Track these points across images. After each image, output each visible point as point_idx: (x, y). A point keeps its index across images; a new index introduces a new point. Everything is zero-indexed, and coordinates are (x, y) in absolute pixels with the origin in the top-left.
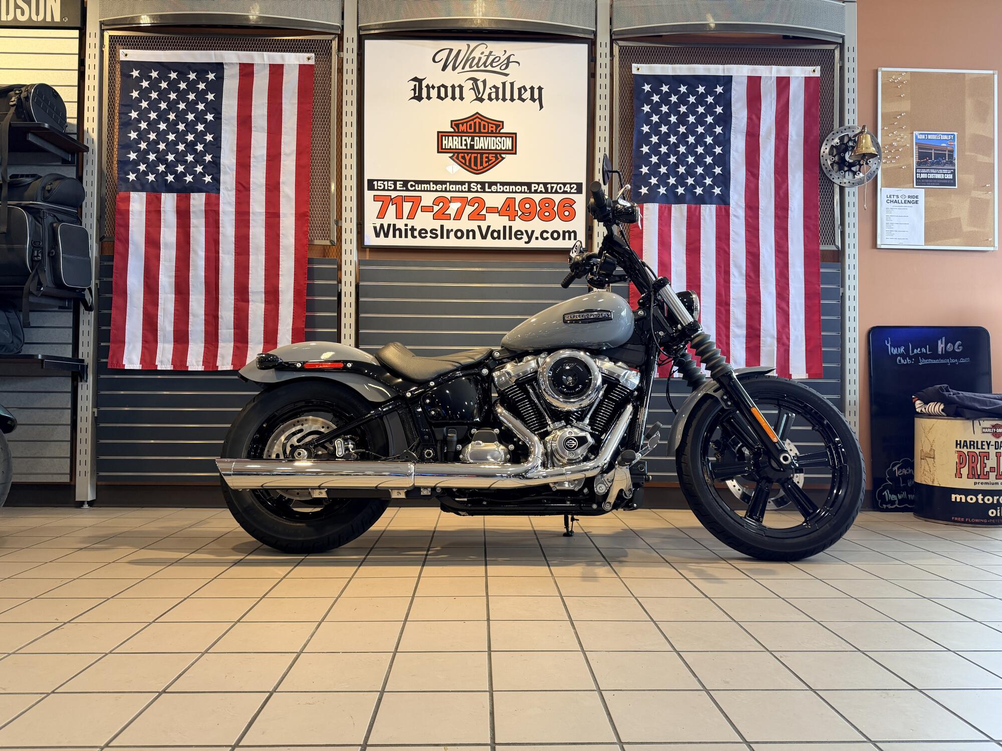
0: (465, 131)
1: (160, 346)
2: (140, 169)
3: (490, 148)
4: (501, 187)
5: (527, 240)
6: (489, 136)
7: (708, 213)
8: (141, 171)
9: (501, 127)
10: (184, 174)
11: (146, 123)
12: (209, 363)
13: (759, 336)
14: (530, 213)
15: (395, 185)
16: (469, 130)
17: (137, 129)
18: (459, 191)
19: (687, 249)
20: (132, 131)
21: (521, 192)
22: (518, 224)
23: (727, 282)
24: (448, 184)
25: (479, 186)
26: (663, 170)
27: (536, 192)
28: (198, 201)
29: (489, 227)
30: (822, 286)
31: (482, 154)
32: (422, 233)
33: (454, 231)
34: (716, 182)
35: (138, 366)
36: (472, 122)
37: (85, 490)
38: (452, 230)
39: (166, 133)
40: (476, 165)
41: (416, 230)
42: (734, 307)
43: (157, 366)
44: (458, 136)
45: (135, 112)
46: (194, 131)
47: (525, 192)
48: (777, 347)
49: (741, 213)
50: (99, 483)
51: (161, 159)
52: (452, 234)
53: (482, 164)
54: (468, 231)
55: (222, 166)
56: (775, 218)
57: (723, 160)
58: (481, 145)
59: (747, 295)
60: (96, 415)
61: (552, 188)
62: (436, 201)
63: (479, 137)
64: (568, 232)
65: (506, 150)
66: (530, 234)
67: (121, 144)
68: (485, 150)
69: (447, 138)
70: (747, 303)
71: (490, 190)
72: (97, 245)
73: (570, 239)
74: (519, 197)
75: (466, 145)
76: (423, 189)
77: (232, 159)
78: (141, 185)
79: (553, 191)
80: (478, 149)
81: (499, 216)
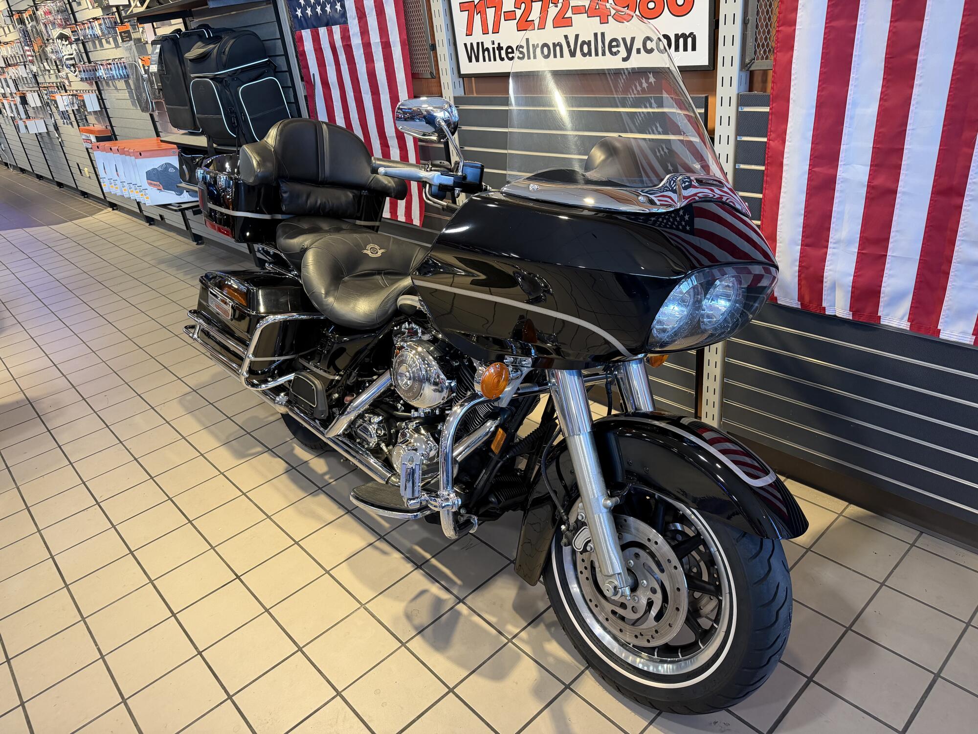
5: (626, 55)
8: (302, 5)
10: (324, 4)
14: (628, 6)
28: (337, 35)
29: (577, 36)
32: (509, 52)
38: (538, 46)
41: (502, 48)
52: (538, 51)
54: (554, 46)
62: (517, 3)
64: (684, 36)
66: (628, 43)
73: (685, 49)
78: (305, 21)
81: (588, 17)
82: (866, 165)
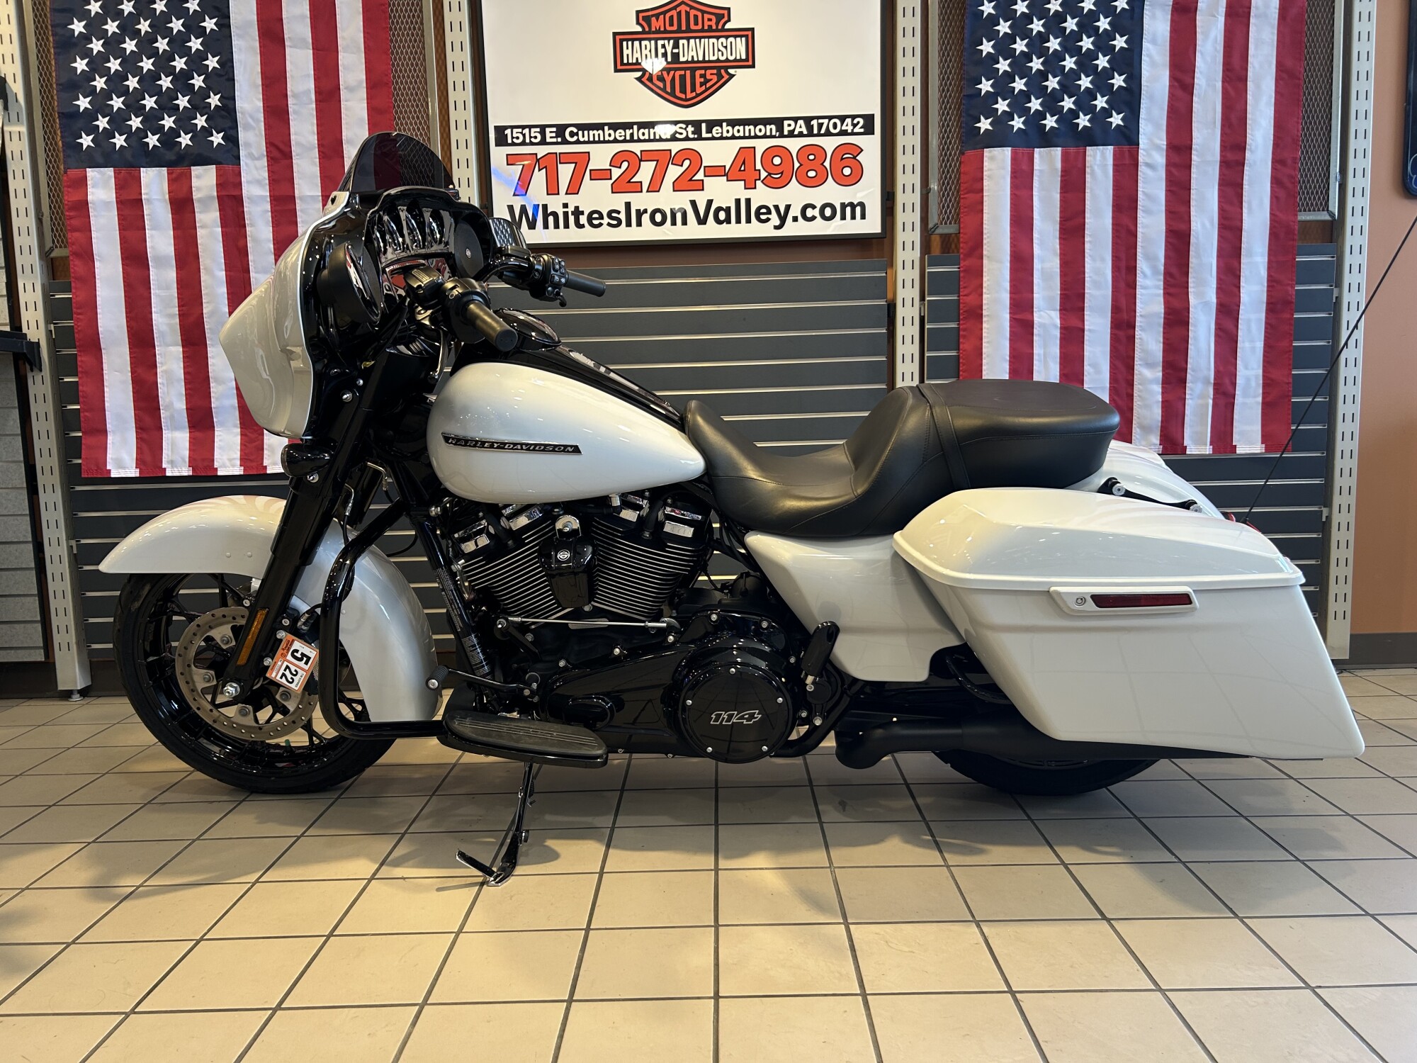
0: (662, 29)
1: (166, 435)
2: (98, 126)
3: (707, 59)
4: (730, 128)
5: (777, 222)
6: (704, 37)
7: (1100, 160)
8: (101, 129)
9: (726, 19)
10: (174, 133)
11: (102, 42)
12: (251, 461)
13: (1184, 381)
14: (782, 173)
15: (543, 133)
16: (669, 28)
17: (87, 54)
18: (655, 140)
19: (1060, 228)
20: (78, 59)
21: (765, 136)
22: (762, 195)
23: (1132, 285)
24: (635, 127)
25: (690, 129)
26: (1019, 85)
27: (791, 134)
28: (204, 180)
29: (710, 202)
30: (1298, 288)
31: (693, 70)
32: (594, 218)
33: (649, 212)
34: (1114, 106)
35: (133, 472)
36: (674, 13)
37: (71, 673)
38: (645, 211)
39: (136, 57)
40: (683, 91)
41: (582, 213)
42: (1143, 330)
43: (165, 469)
44: (650, 40)
45: (79, 21)
46: (185, 52)
47: (771, 137)
48: (1214, 399)
49: (1160, 159)
50: (93, 660)
51: (134, 106)
52: (646, 218)
53: (693, 90)
54: (673, 212)
55: (238, 115)
56: (1221, 166)
57: (1129, 62)
58: (691, 54)
59: (1165, 308)
60: (75, 552)
61: (820, 125)
62: (616, 161)
63: (688, 39)
64: (853, 206)
65: (736, 60)
66: (782, 211)
67: (62, 81)
68: (698, 62)
69: (630, 43)
70: (1164, 323)
71: (710, 135)
72: (42, 263)
73: (853, 217)
74: (761, 146)
75: (665, 55)
76: (591, 139)
77: (254, 99)
78: (103, 156)
79: (823, 131)
80: (687, 62)
81: (728, 180)
82: (1057, 310)
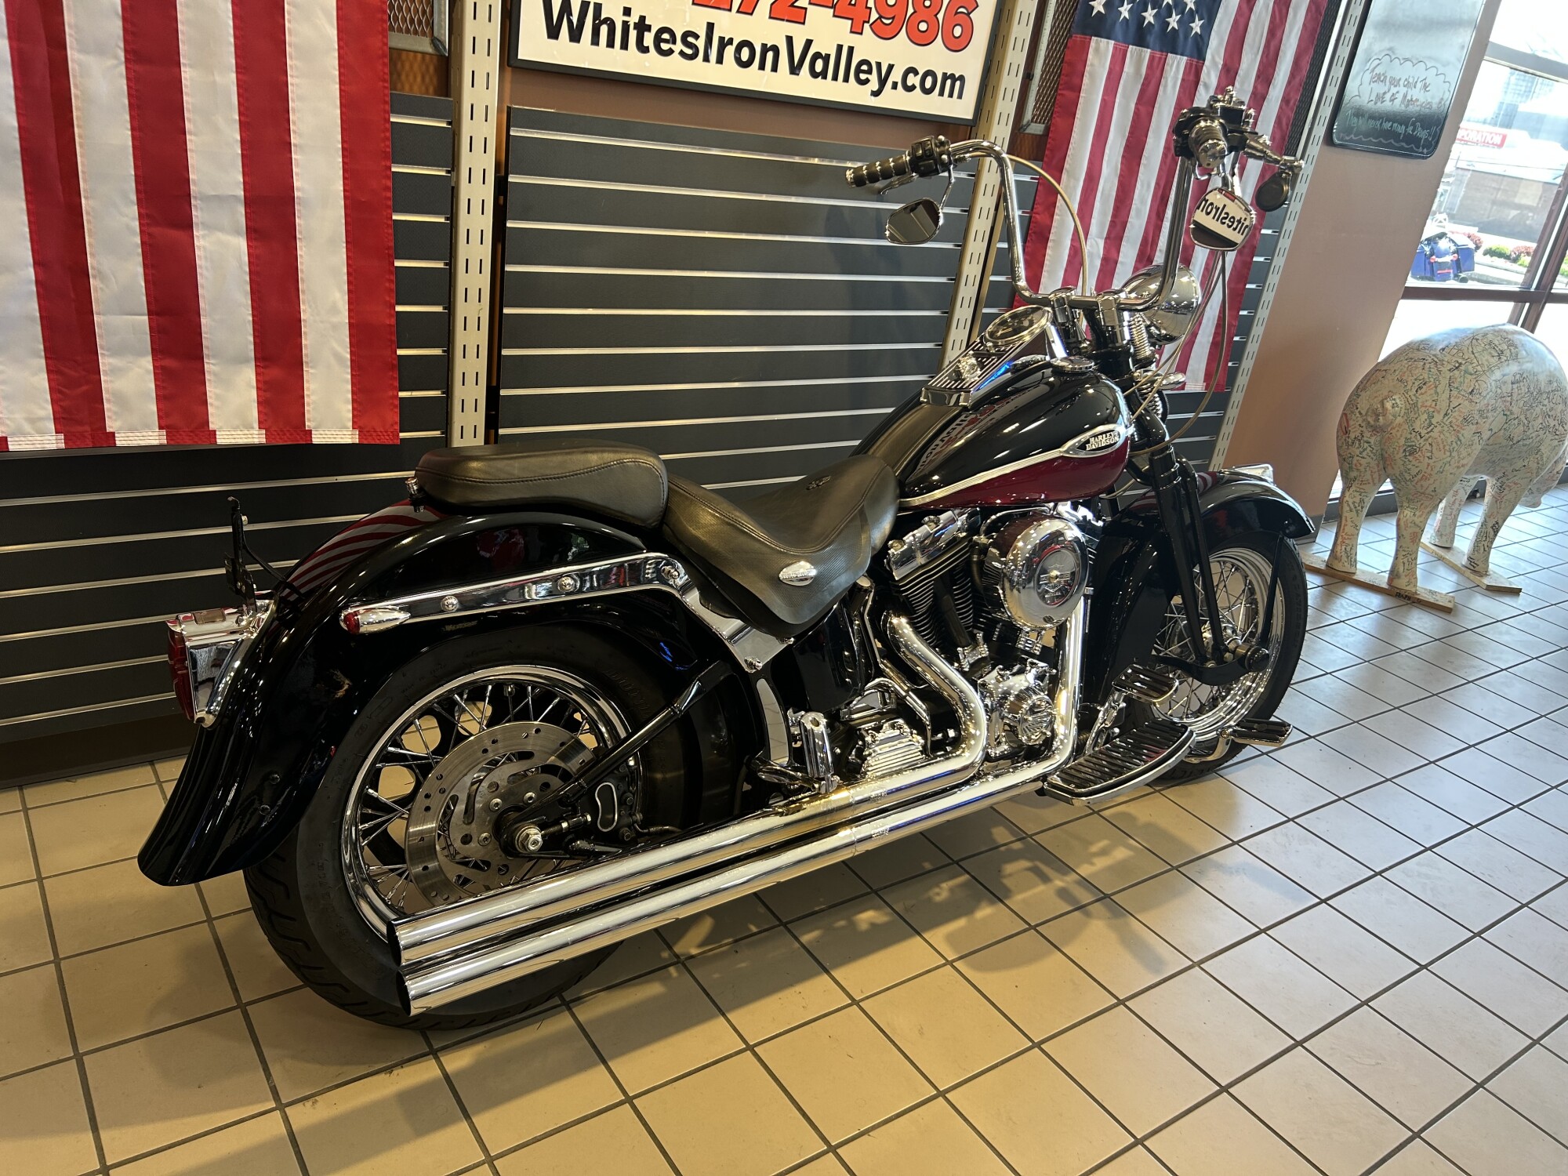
5: (875, 87)
7: (1174, 71)
12: (77, 422)
14: (893, 18)
19: (1126, 145)
22: (868, 47)
23: (1161, 217)
29: (809, 43)
32: (664, 40)
33: (735, 43)
34: (1199, 9)
38: (731, 41)
41: (649, 29)
49: (1214, 80)
52: (730, 51)
54: (765, 49)
56: (1251, 98)
66: (883, 74)
73: (951, 95)
81: (834, 16)
